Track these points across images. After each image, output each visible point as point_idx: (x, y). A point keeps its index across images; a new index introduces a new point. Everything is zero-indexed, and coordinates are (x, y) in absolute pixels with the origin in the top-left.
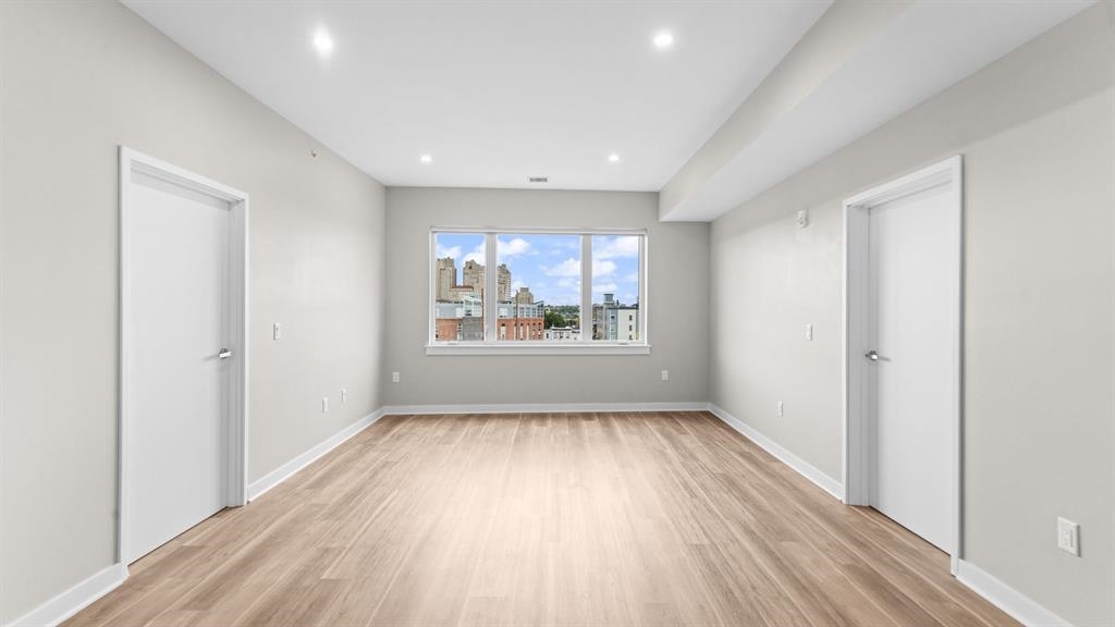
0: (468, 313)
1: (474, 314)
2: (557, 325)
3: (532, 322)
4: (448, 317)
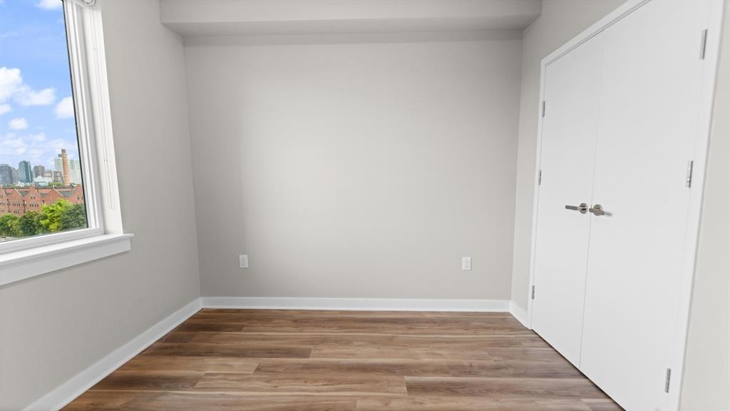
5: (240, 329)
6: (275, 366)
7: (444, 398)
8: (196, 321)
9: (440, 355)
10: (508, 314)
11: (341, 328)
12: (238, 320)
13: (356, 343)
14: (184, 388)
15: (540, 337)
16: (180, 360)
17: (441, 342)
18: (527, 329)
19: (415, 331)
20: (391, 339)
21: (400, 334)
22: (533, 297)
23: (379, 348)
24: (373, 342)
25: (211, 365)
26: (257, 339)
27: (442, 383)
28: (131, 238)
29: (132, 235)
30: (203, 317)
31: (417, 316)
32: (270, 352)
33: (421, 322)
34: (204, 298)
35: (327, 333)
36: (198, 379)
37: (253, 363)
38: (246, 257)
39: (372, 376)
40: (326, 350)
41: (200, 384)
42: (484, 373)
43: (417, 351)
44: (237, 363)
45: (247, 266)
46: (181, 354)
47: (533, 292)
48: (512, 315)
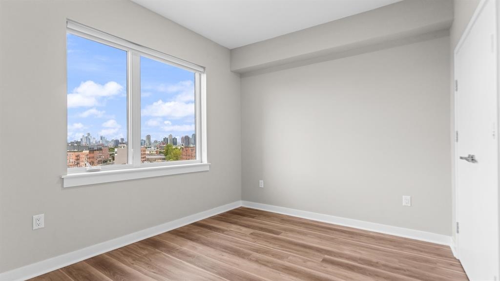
5: (253, 217)
6: (260, 234)
7: (342, 270)
8: (236, 211)
9: (360, 253)
10: (449, 247)
11: (307, 228)
12: (255, 214)
13: (309, 236)
14: (219, 232)
15: (461, 265)
16: (223, 223)
17: (367, 248)
18: (455, 258)
19: (354, 239)
20: (333, 239)
21: (342, 238)
22: (458, 232)
23: (322, 241)
24: (320, 237)
25: (234, 227)
26: (258, 223)
27: (347, 264)
28: (210, 165)
29: (210, 164)
30: (240, 210)
31: (364, 233)
32: (261, 229)
33: (363, 236)
34: (243, 201)
35: (296, 228)
36: (227, 231)
37: (252, 231)
38: (262, 181)
39: (308, 250)
40: (290, 234)
41: (225, 232)
42: (383, 268)
43: (345, 248)
44: (244, 229)
45: (263, 187)
46: (223, 221)
47: (458, 228)
48: (450, 248)
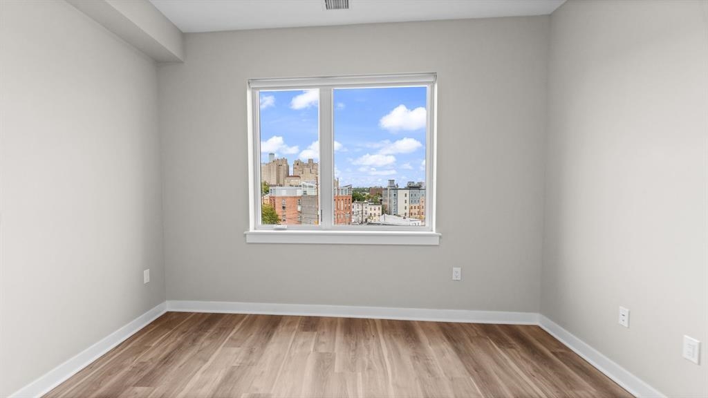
0: (305, 193)
1: (308, 193)
2: (359, 200)
3: (344, 199)
4: (292, 196)
